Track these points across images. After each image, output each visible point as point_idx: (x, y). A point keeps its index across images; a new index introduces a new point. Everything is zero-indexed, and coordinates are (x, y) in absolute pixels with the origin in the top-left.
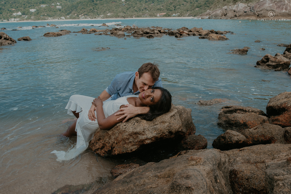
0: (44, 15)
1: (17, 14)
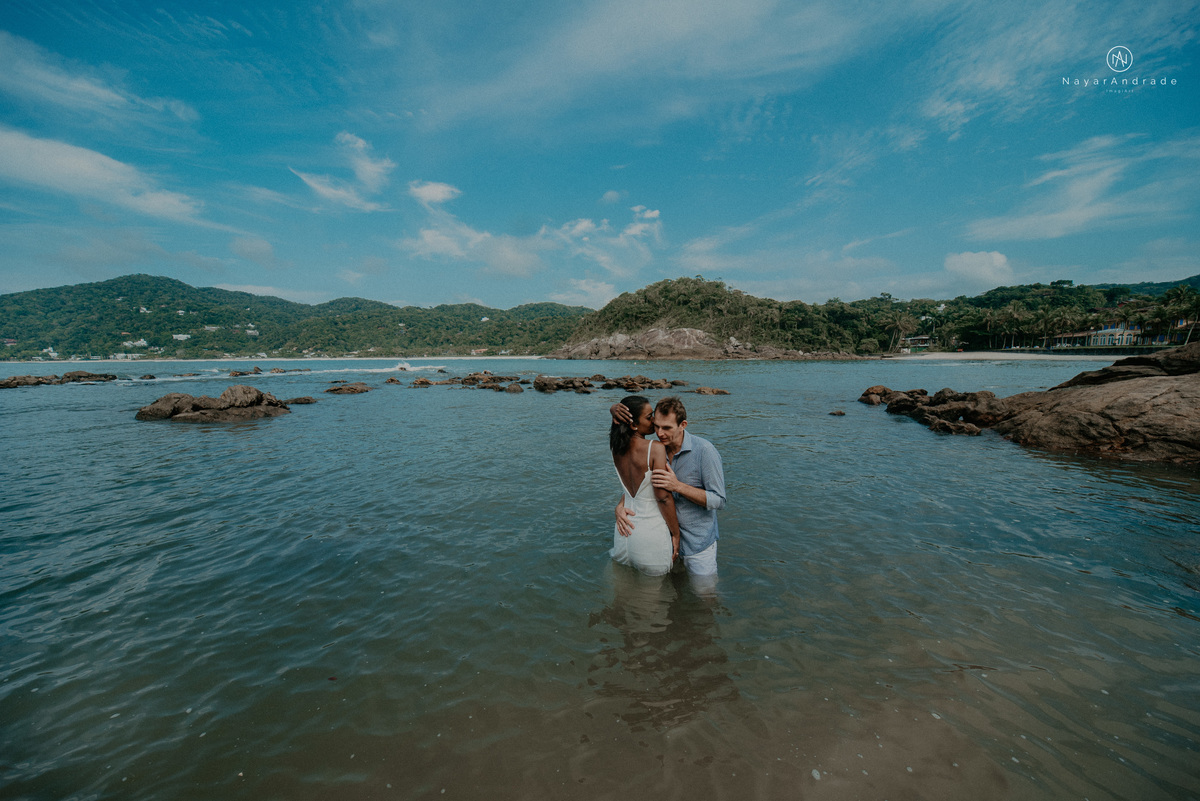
0: (212, 348)
1: (136, 343)
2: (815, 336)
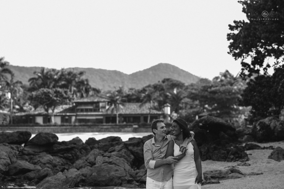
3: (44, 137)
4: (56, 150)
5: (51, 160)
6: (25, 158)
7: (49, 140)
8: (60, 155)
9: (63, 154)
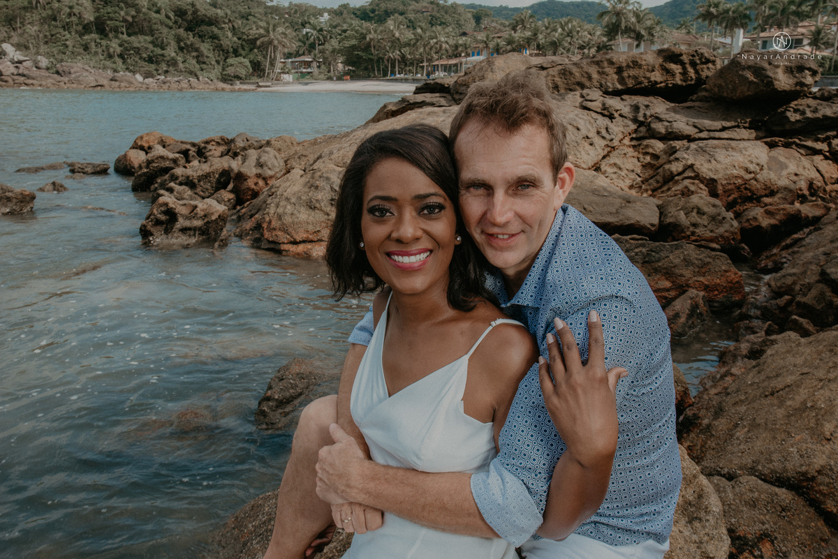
2: (158, 51)
3: (749, 68)
4: (797, 121)
5: (752, 167)
6: (651, 150)
7: (770, 82)
8: (809, 143)
9: (827, 140)
